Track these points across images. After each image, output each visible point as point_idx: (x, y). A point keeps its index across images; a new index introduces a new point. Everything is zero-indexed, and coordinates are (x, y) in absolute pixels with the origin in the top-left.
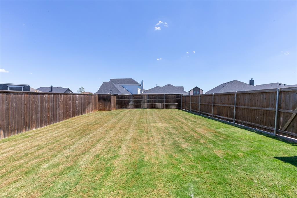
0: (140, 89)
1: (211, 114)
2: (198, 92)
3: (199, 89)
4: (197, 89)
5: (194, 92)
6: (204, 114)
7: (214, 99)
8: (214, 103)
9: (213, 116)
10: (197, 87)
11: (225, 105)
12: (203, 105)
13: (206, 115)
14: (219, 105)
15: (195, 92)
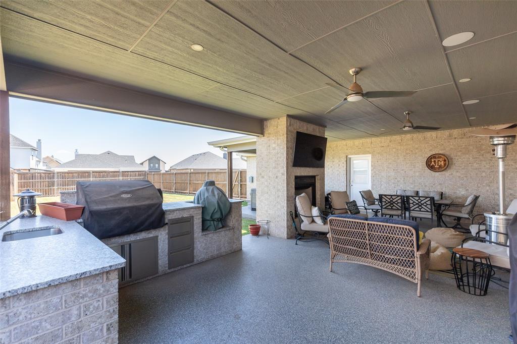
0: (34, 158)
1: (188, 192)
2: (157, 165)
3: (159, 160)
4: (154, 160)
5: (149, 164)
6: (180, 192)
7: (190, 177)
8: (190, 181)
9: (190, 193)
10: (154, 157)
11: (199, 182)
12: (178, 183)
13: (182, 193)
14: (195, 182)
15: (152, 165)
